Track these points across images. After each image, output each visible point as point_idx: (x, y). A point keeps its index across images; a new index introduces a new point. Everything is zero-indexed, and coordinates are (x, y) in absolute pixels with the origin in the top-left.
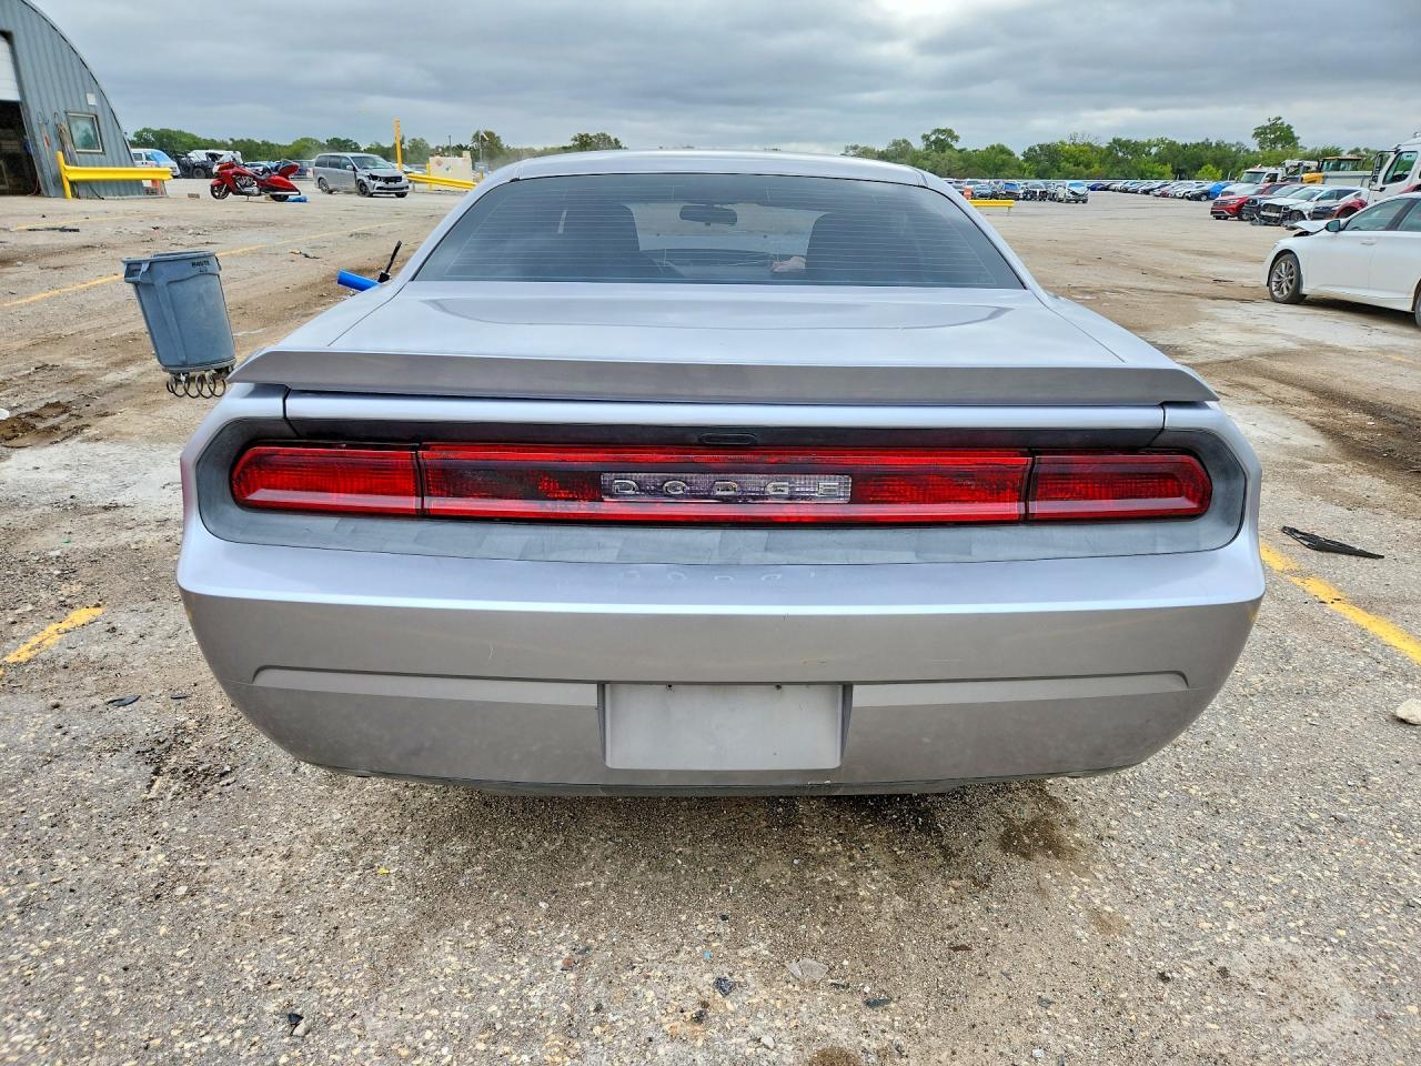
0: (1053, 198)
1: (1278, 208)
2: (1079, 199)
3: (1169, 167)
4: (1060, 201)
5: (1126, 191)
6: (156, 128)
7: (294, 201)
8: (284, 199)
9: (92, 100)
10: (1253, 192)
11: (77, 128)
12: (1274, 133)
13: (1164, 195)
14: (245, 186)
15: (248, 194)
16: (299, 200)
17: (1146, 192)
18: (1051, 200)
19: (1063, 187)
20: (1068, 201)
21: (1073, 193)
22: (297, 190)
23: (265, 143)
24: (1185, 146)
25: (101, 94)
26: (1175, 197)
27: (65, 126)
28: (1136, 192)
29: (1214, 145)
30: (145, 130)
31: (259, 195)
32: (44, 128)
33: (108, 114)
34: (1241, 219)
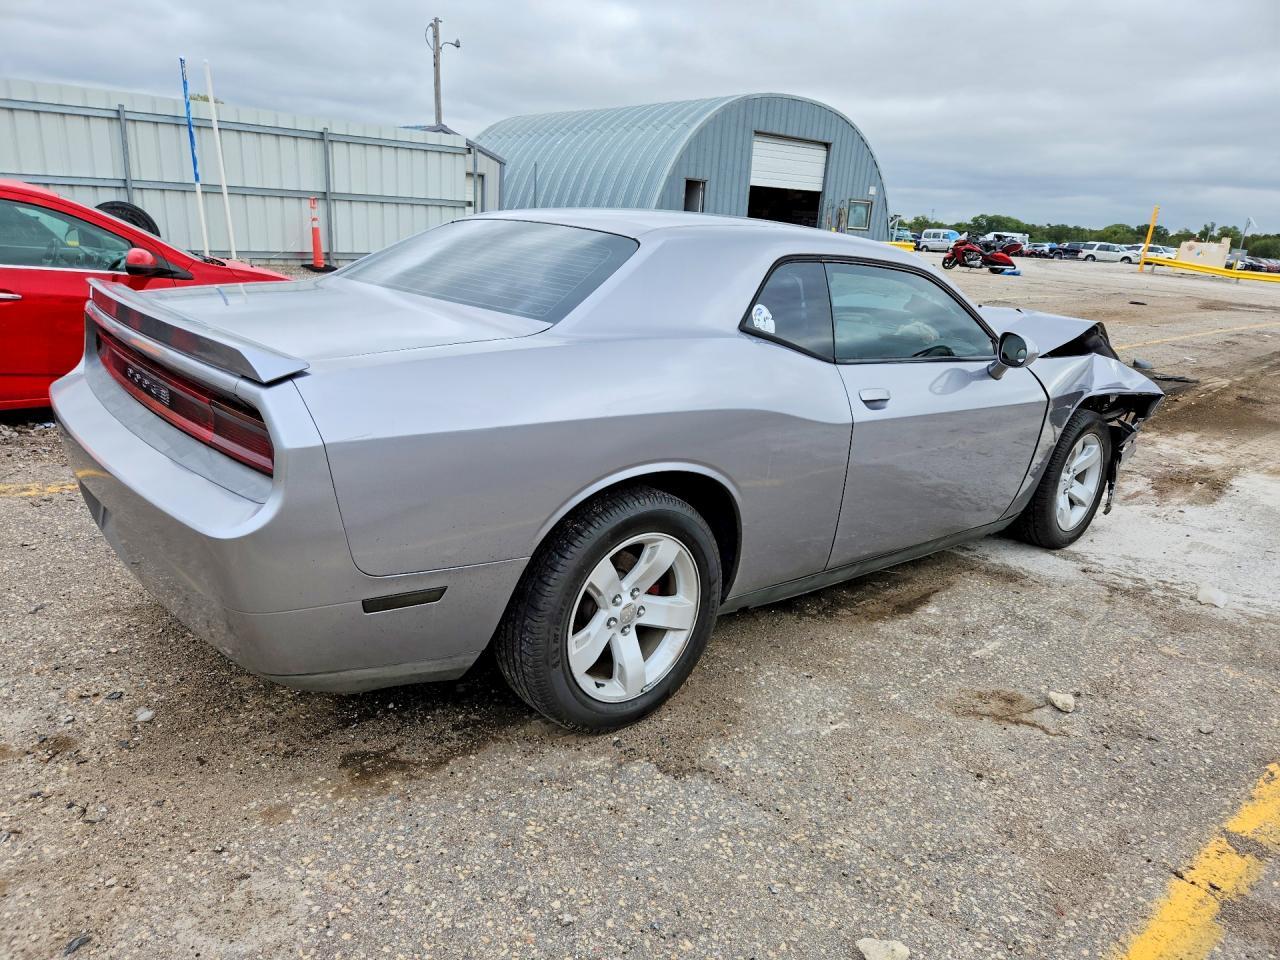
6: (990, 214)
7: (1009, 274)
8: (1000, 272)
9: (873, 191)
11: (855, 211)
14: (972, 260)
15: (971, 266)
16: (1014, 274)
22: (1013, 265)
23: (1077, 229)
25: (882, 188)
27: (846, 210)
30: (982, 216)
31: (980, 267)
32: (830, 211)
33: (881, 202)
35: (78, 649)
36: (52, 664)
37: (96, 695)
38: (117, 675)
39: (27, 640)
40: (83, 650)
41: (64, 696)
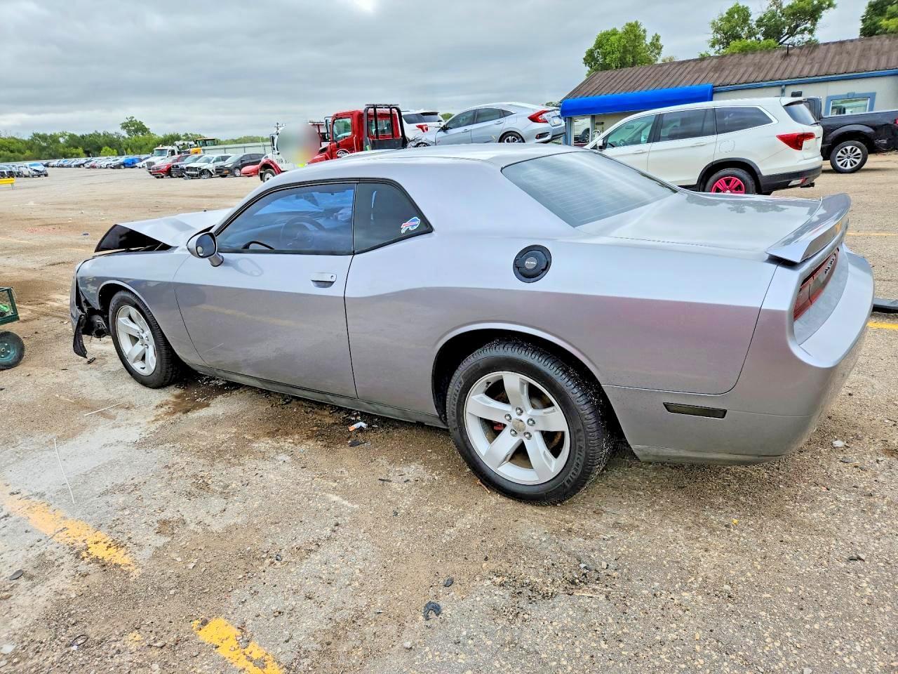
0: (19, 175)
1: (195, 169)
2: (39, 174)
3: (80, 150)
4: (26, 176)
5: (62, 166)
10: (171, 160)
12: (134, 126)
13: (93, 167)
17: (79, 166)
18: (17, 176)
19: (26, 166)
20: (33, 176)
21: (35, 170)
24: (83, 137)
26: (101, 167)
28: (70, 167)
29: (102, 134)
34: (172, 177)
35: (847, 501)
36: (872, 500)
37: (856, 467)
38: (835, 472)
39: (879, 530)
40: (844, 499)
41: (875, 475)
